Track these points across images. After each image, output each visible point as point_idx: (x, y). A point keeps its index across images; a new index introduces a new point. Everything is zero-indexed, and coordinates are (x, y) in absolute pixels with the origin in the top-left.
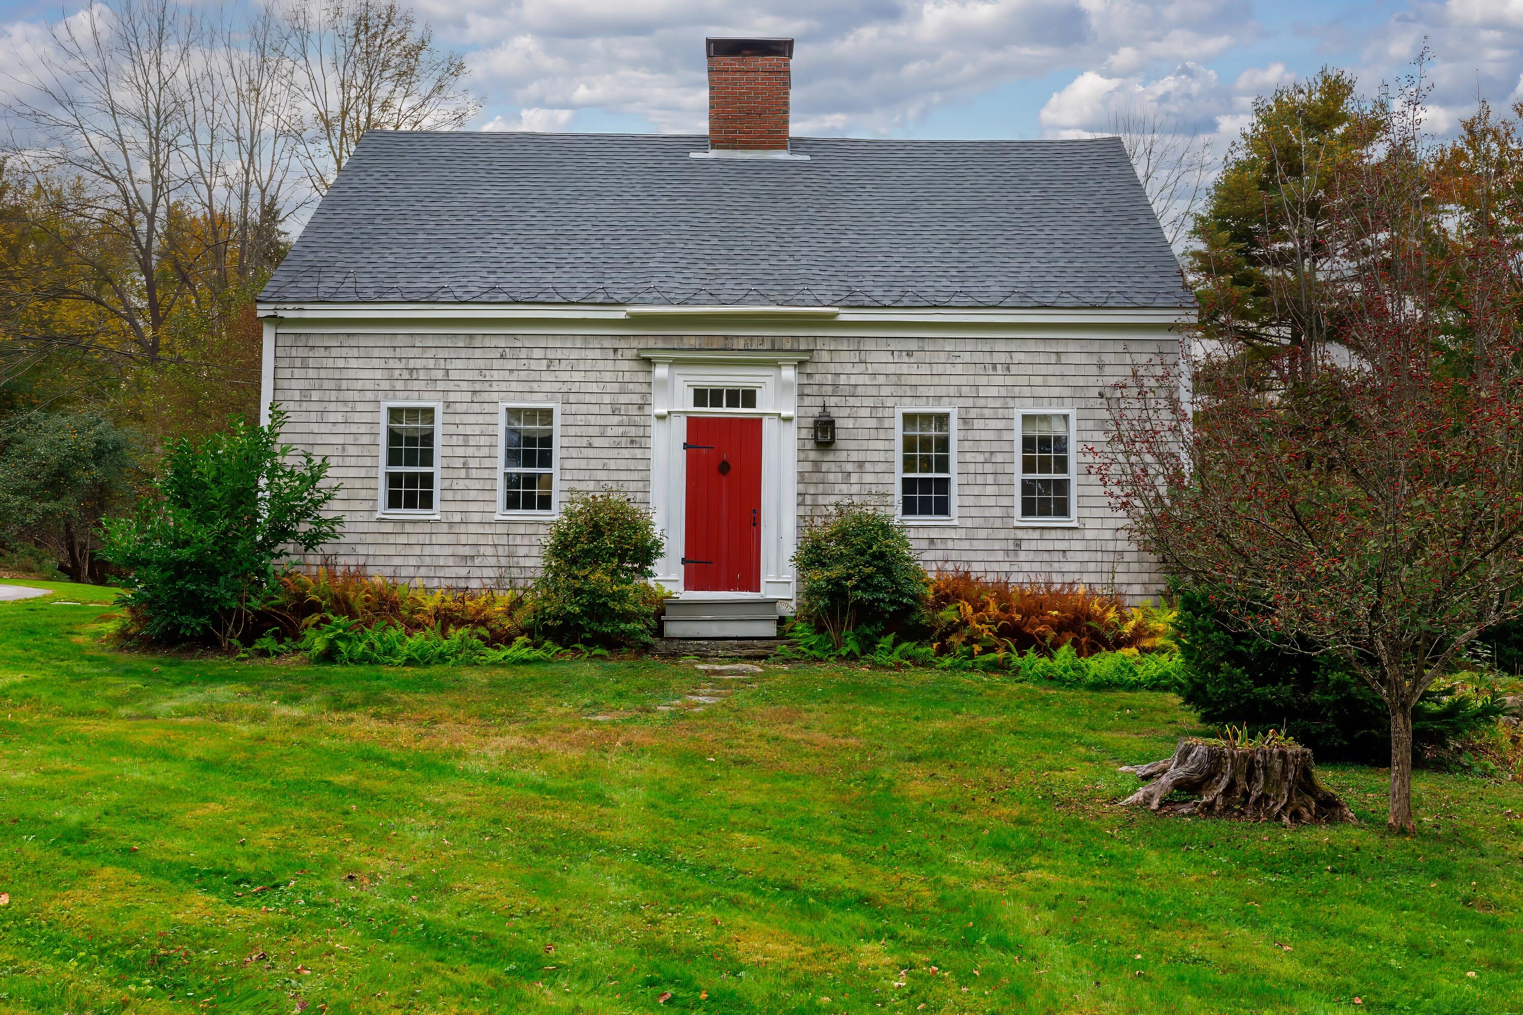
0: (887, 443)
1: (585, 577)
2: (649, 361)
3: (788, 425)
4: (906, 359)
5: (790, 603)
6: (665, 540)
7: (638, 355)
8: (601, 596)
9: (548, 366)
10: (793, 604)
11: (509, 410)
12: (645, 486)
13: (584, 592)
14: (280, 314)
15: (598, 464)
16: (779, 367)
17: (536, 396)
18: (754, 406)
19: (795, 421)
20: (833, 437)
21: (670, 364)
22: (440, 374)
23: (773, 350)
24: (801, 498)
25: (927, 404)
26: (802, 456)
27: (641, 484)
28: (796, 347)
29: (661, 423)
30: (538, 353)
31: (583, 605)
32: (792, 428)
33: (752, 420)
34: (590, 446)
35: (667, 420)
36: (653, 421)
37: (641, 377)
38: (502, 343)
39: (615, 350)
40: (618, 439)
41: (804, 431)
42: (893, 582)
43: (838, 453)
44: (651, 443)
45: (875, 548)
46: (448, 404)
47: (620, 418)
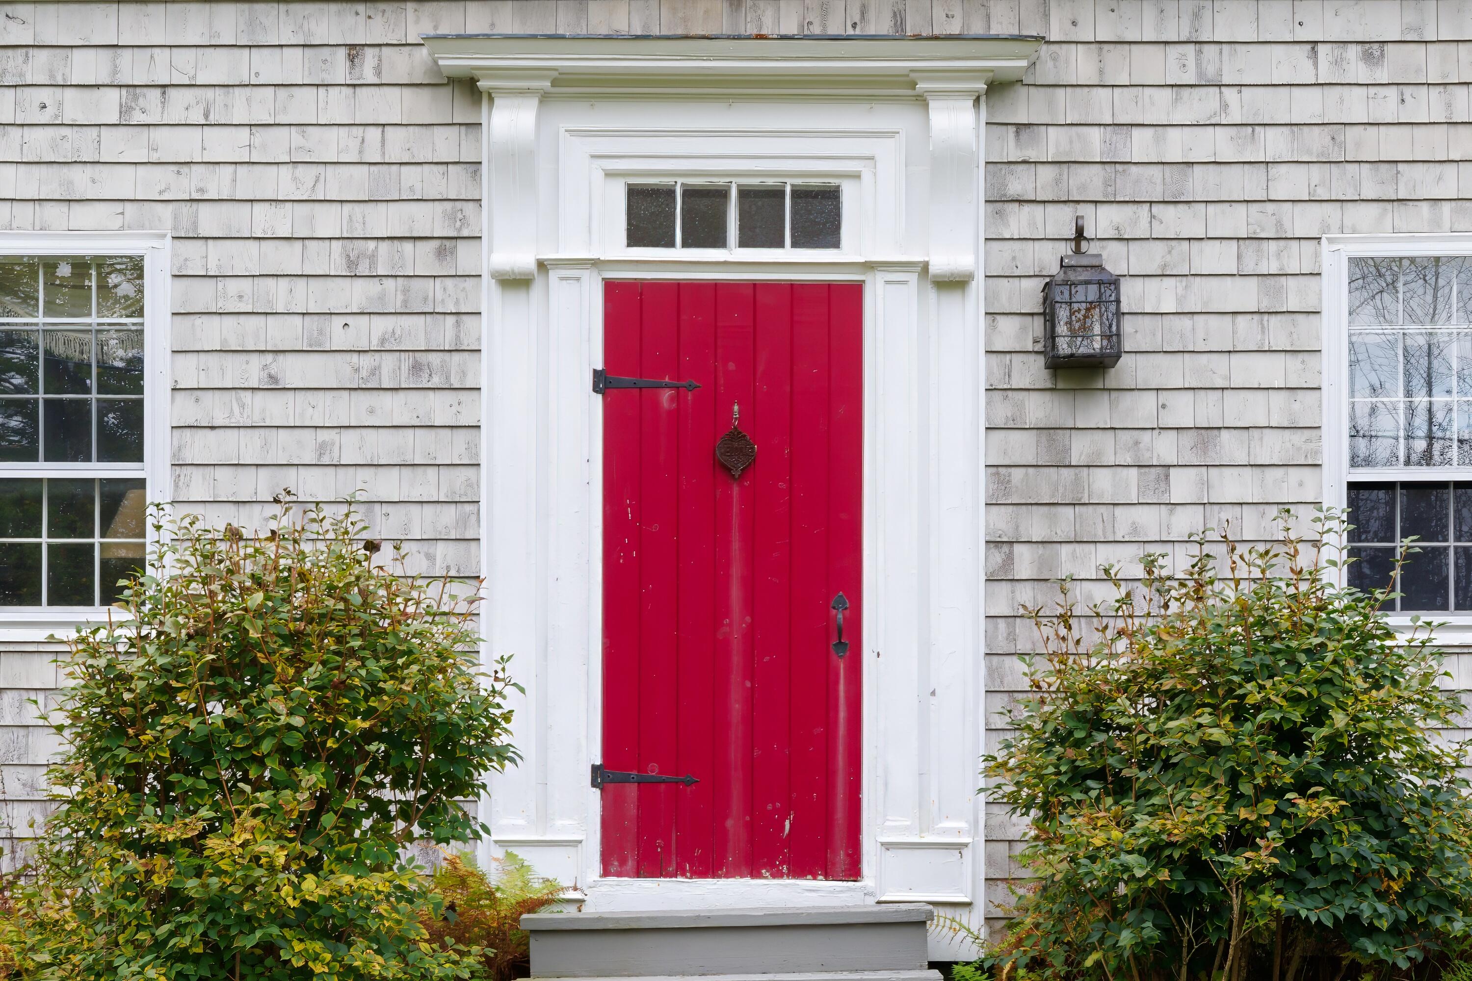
0: (1293, 362)
1: (195, 845)
2: (469, 85)
3: (951, 301)
4: (1358, 71)
5: (963, 916)
6: (510, 701)
7: (435, 68)
8: (249, 922)
9: (125, 109)
10: (975, 920)
12: (463, 521)
13: (187, 904)
16: (921, 101)
17: (82, 215)
18: (836, 244)
19: (978, 285)
20: (1113, 336)
21: (545, 98)
23: (899, 36)
24: (998, 557)
25: (1436, 224)
26: (1003, 413)
27: (450, 514)
28: (977, 29)
29: (517, 298)
31: (182, 955)
32: (969, 312)
33: (829, 287)
34: (275, 387)
35: (537, 290)
36: (488, 291)
37: (444, 145)
39: (354, 50)
40: (366, 361)
41: (1009, 326)
42: (1401, 852)
43: (1127, 399)
44: (483, 370)
45: (1340, 719)
47: (373, 287)
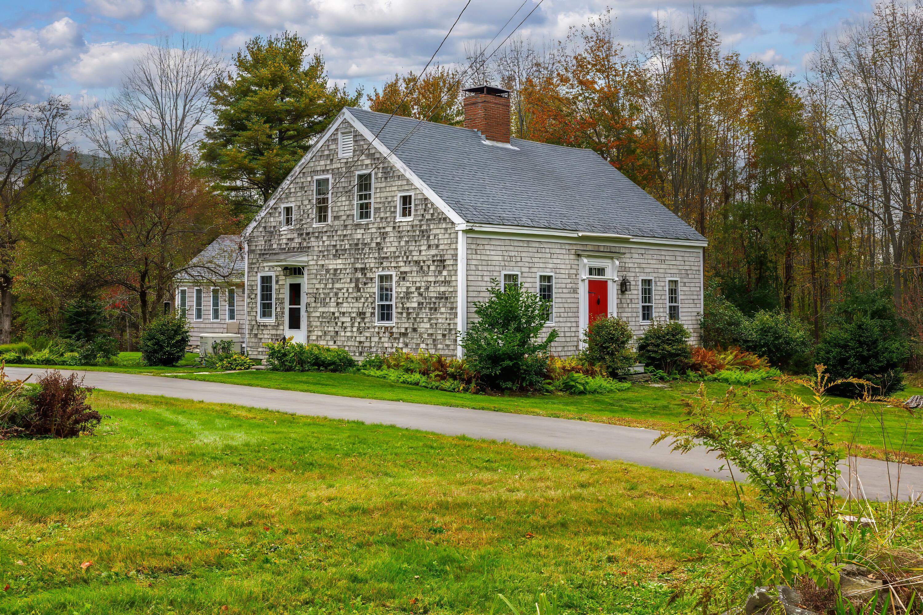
0: (638, 291)
2: (579, 255)
4: (642, 257)
7: (576, 253)
9: (551, 256)
11: (541, 276)
14: (474, 228)
15: (564, 300)
16: (613, 259)
17: (547, 270)
18: (605, 276)
19: (616, 282)
21: (584, 257)
22: (519, 259)
23: (611, 252)
25: (647, 276)
26: (618, 297)
28: (616, 251)
29: (582, 283)
30: (548, 251)
32: (615, 284)
33: (605, 281)
34: (563, 292)
35: (583, 281)
36: (580, 282)
37: (576, 262)
38: (537, 245)
40: (570, 290)
41: (618, 286)
43: (627, 295)
44: (579, 291)
46: (522, 273)
47: (570, 280)
